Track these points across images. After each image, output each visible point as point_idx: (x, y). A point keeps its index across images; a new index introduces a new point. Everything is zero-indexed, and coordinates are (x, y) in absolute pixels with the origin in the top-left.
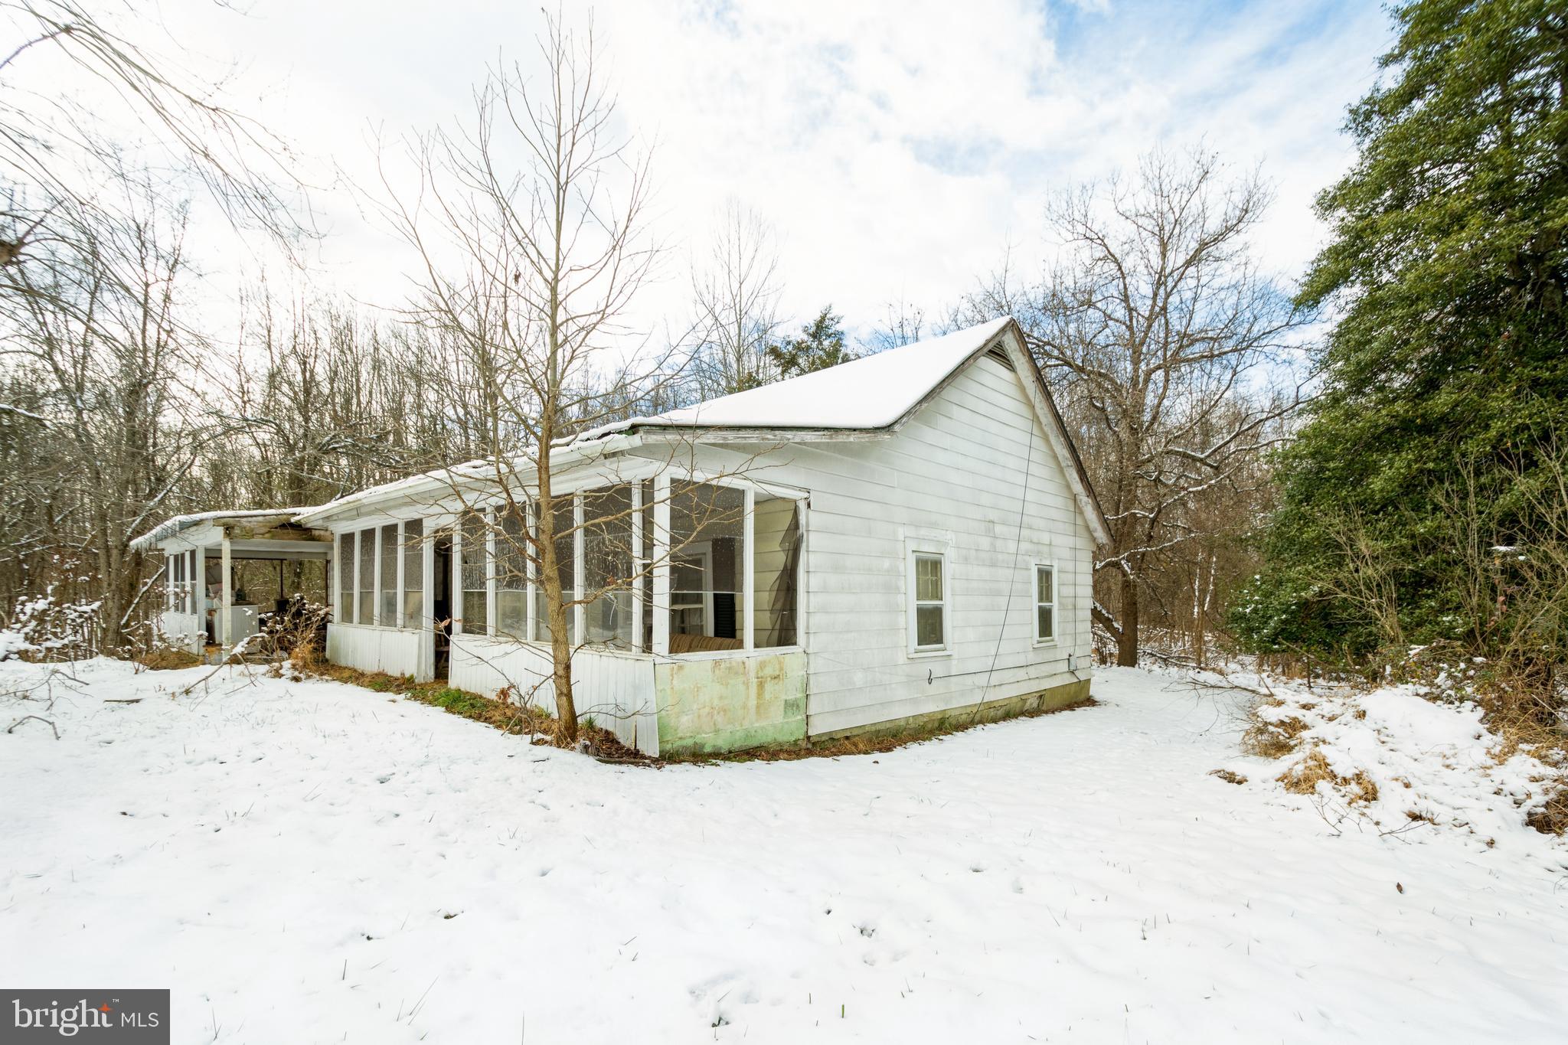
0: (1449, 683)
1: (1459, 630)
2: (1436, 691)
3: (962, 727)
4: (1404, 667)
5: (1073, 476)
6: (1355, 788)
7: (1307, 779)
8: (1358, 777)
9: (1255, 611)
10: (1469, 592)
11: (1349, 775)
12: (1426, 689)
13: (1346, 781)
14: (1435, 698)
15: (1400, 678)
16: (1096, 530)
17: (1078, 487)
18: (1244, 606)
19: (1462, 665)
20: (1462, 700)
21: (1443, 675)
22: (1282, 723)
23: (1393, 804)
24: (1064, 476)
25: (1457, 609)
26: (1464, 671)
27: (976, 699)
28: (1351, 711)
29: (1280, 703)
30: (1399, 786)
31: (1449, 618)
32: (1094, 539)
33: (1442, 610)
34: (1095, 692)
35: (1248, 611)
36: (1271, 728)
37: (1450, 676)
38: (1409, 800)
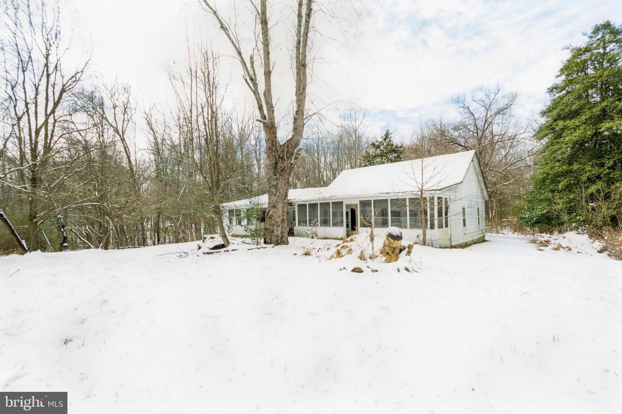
0: (581, 231)
1: (581, 220)
2: (579, 232)
3: (470, 245)
4: (572, 228)
5: (483, 184)
6: (567, 249)
7: (558, 248)
8: (567, 247)
9: (529, 217)
10: (583, 211)
11: (566, 247)
12: (577, 232)
13: (565, 248)
14: (579, 234)
15: (571, 230)
16: (485, 197)
17: (483, 187)
18: (525, 215)
19: (584, 227)
20: (584, 234)
21: (580, 229)
22: (545, 241)
23: (574, 250)
24: (480, 184)
25: (580, 215)
26: (584, 228)
27: (471, 239)
28: (562, 237)
29: (543, 237)
30: (575, 248)
31: (579, 217)
32: (485, 199)
33: (576, 216)
34: (486, 238)
35: (527, 216)
36: (543, 242)
37: (581, 229)
38: (577, 250)
